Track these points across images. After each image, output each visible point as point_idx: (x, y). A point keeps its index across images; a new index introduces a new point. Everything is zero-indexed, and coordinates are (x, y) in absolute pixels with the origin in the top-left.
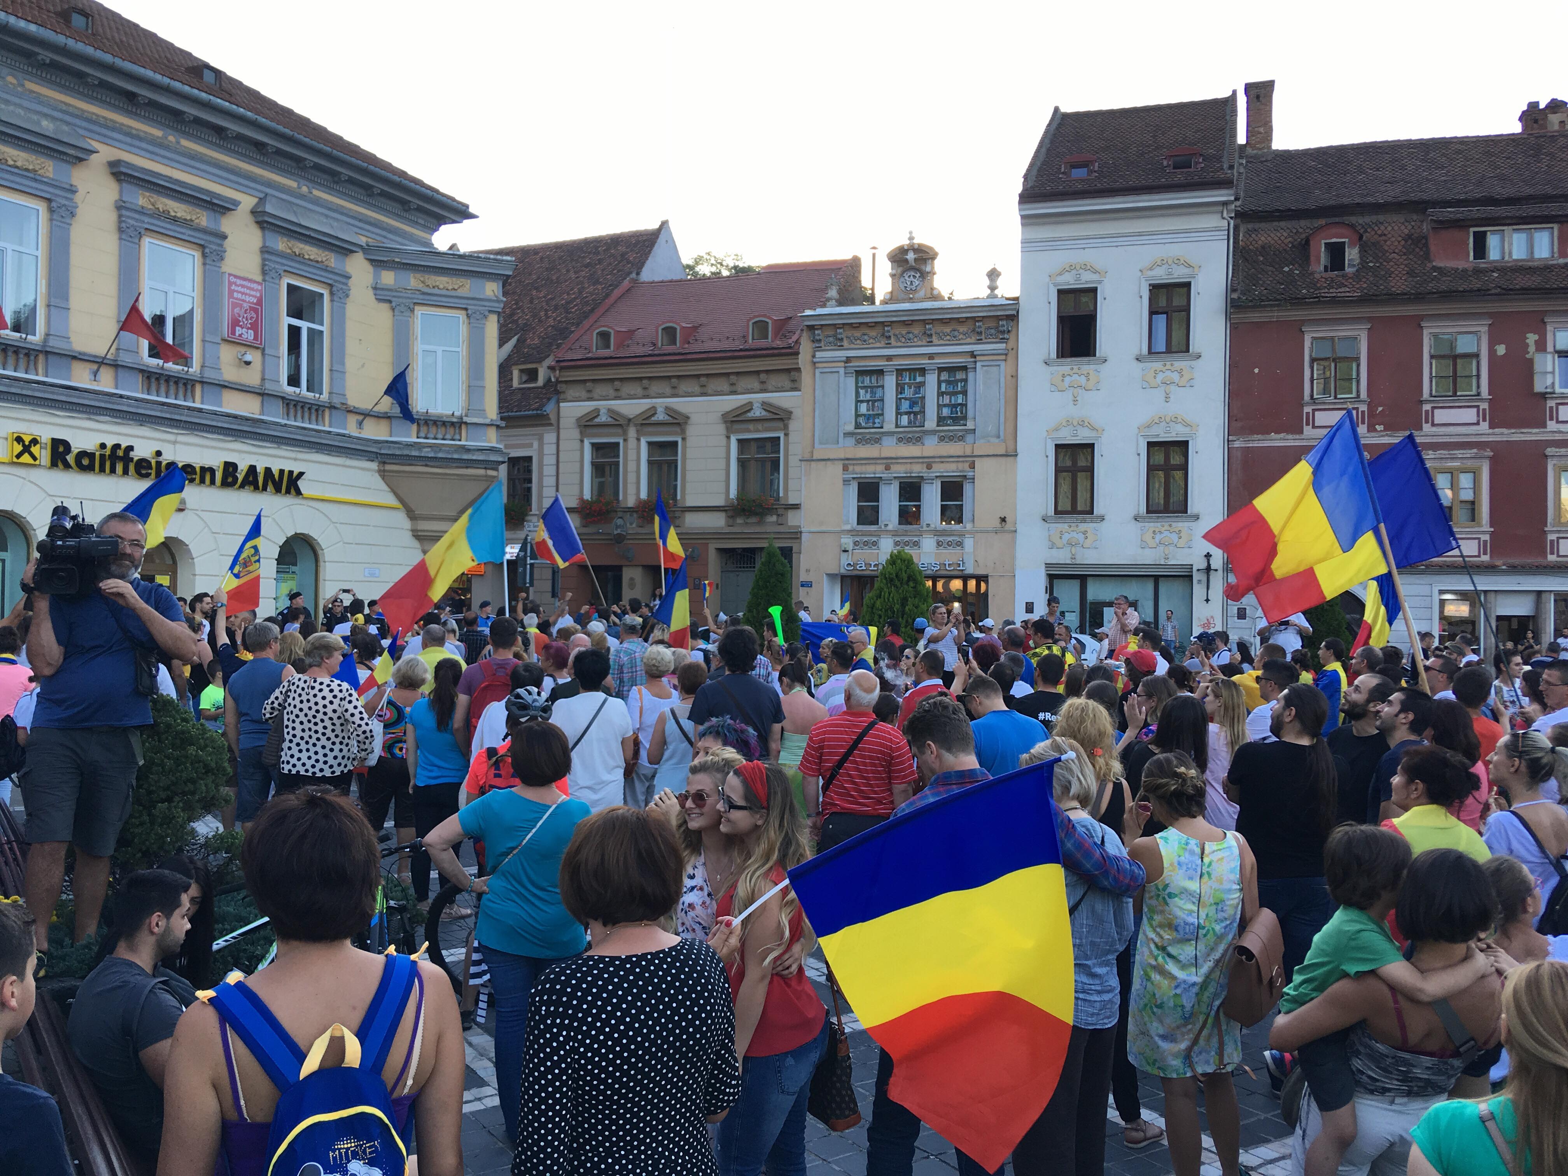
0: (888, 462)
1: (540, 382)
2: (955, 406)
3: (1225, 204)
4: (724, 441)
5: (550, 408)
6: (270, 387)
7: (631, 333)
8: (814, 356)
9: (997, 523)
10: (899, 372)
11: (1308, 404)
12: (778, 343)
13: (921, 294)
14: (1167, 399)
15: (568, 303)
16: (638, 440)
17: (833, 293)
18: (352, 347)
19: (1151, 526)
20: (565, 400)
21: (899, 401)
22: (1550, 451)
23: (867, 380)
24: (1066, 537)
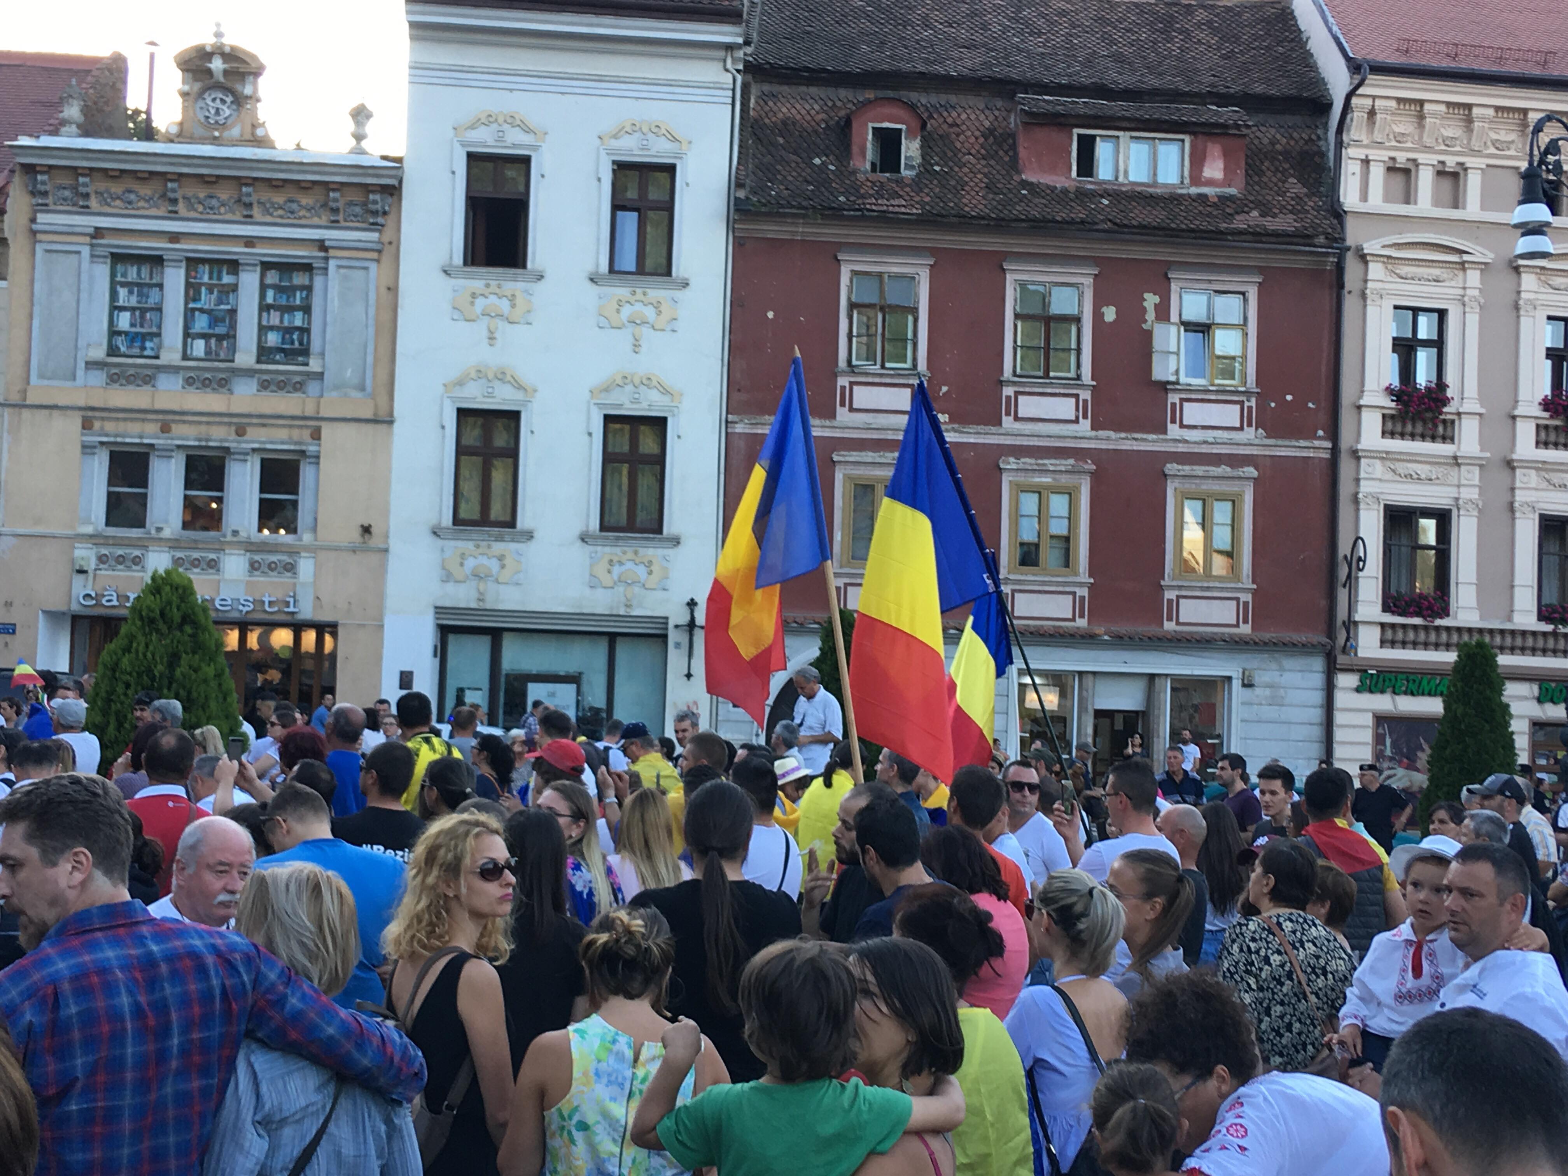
0: (167, 419)
2: (285, 330)
3: (729, 47)
8: (33, 220)
9: (355, 535)
10: (193, 263)
11: (844, 373)
13: (235, 132)
14: (636, 347)
17: (73, 111)
19: (606, 551)
21: (189, 315)
22: (1171, 468)
23: (132, 274)
24: (470, 563)
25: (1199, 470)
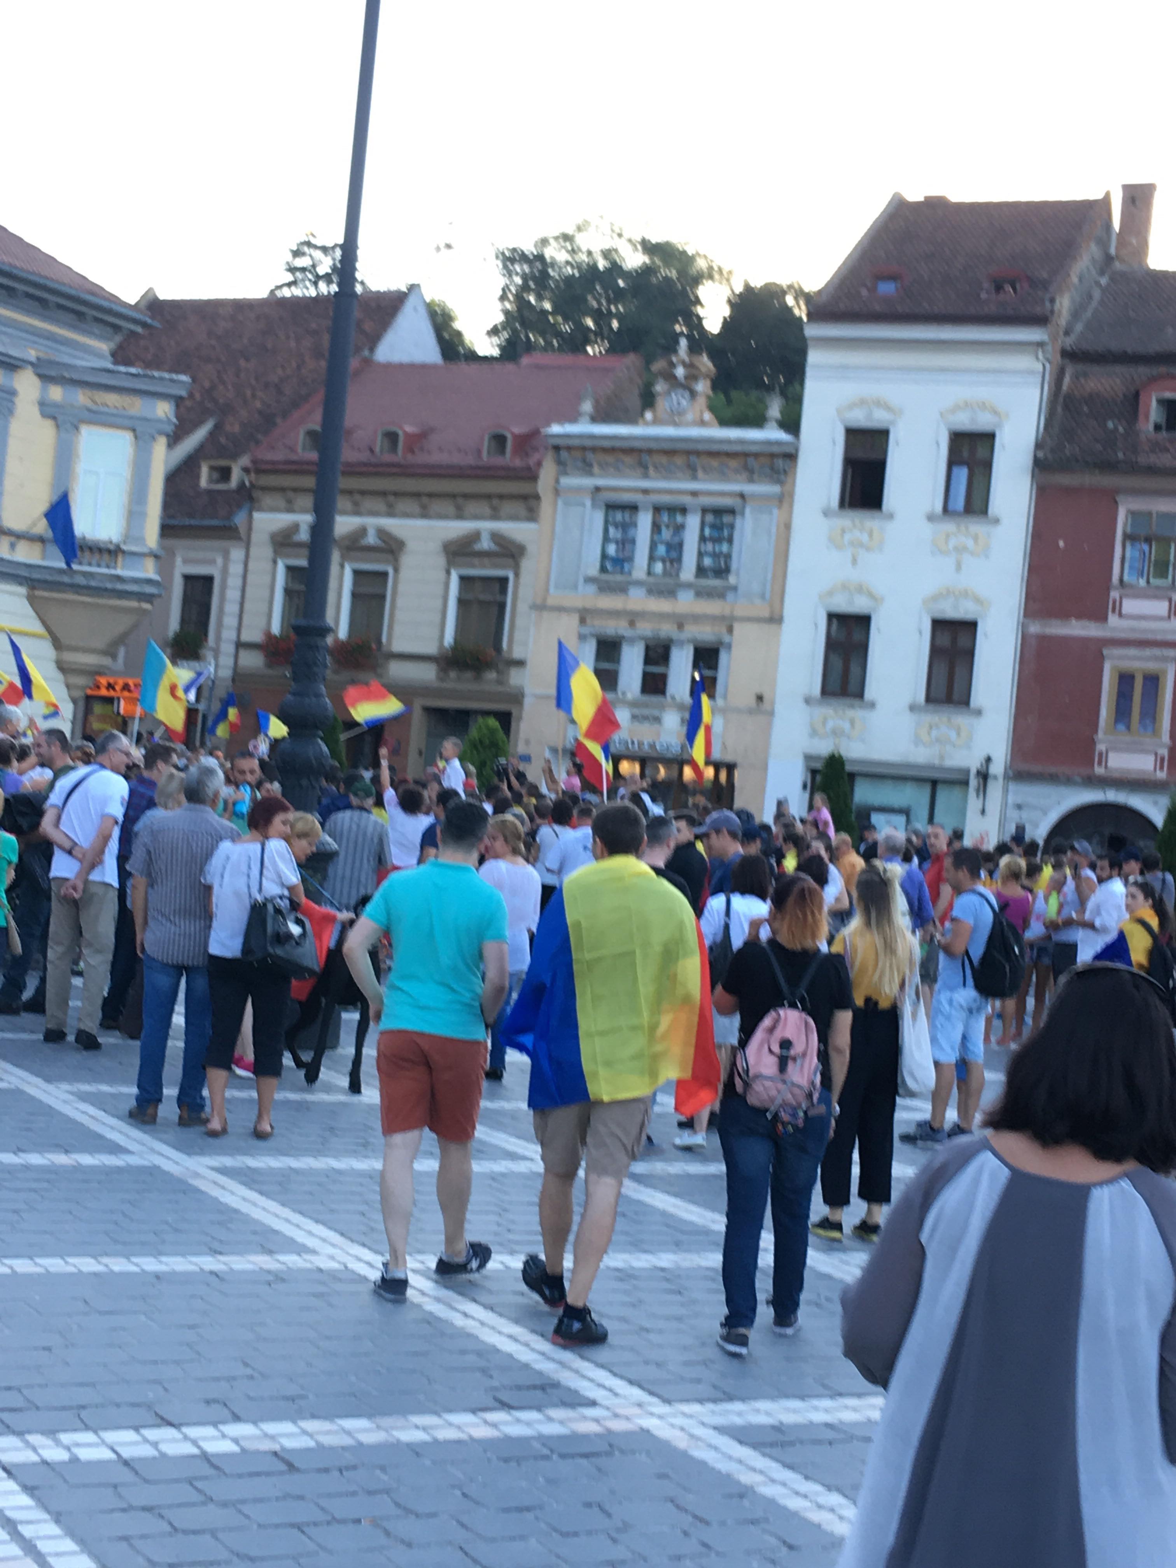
0: (633, 618)
1: (233, 484)
2: (715, 555)
3: (1040, 344)
4: (442, 575)
5: (240, 519)
7: (347, 432)
8: (557, 481)
9: (752, 701)
10: (657, 509)
11: (1116, 588)
12: (518, 463)
13: (689, 417)
14: (959, 567)
16: (342, 566)
17: (587, 407)
19: (927, 719)
20: (260, 509)
21: (654, 545)
23: (619, 516)
24: (830, 724)
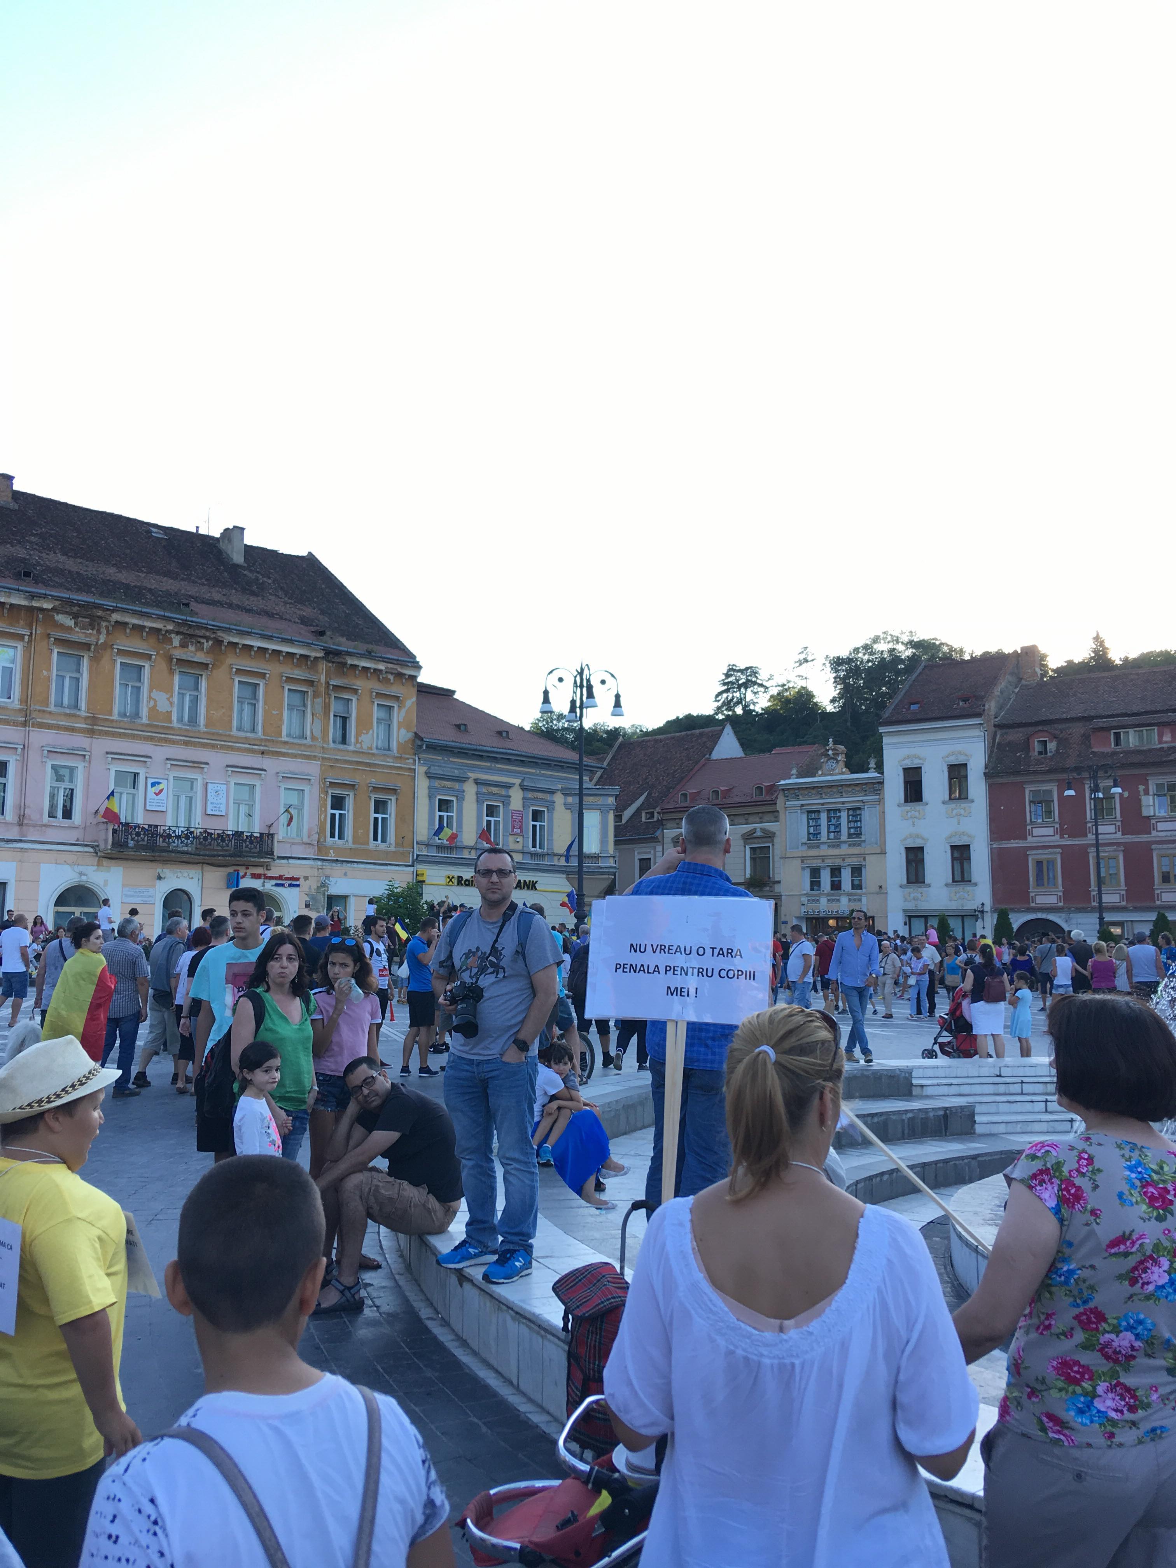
0: (823, 858)
1: (655, 819)
2: (856, 828)
3: (983, 724)
4: (743, 848)
5: (659, 834)
6: (526, 850)
7: (698, 793)
8: (785, 804)
9: (878, 889)
10: (829, 811)
11: (1029, 825)
12: (768, 798)
13: (837, 771)
15: (675, 771)
17: (794, 771)
18: (556, 829)
19: (954, 889)
20: (666, 829)
21: (829, 826)
22: (1153, 847)
23: (813, 816)
24: (912, 895)
25: (1165, 846)
